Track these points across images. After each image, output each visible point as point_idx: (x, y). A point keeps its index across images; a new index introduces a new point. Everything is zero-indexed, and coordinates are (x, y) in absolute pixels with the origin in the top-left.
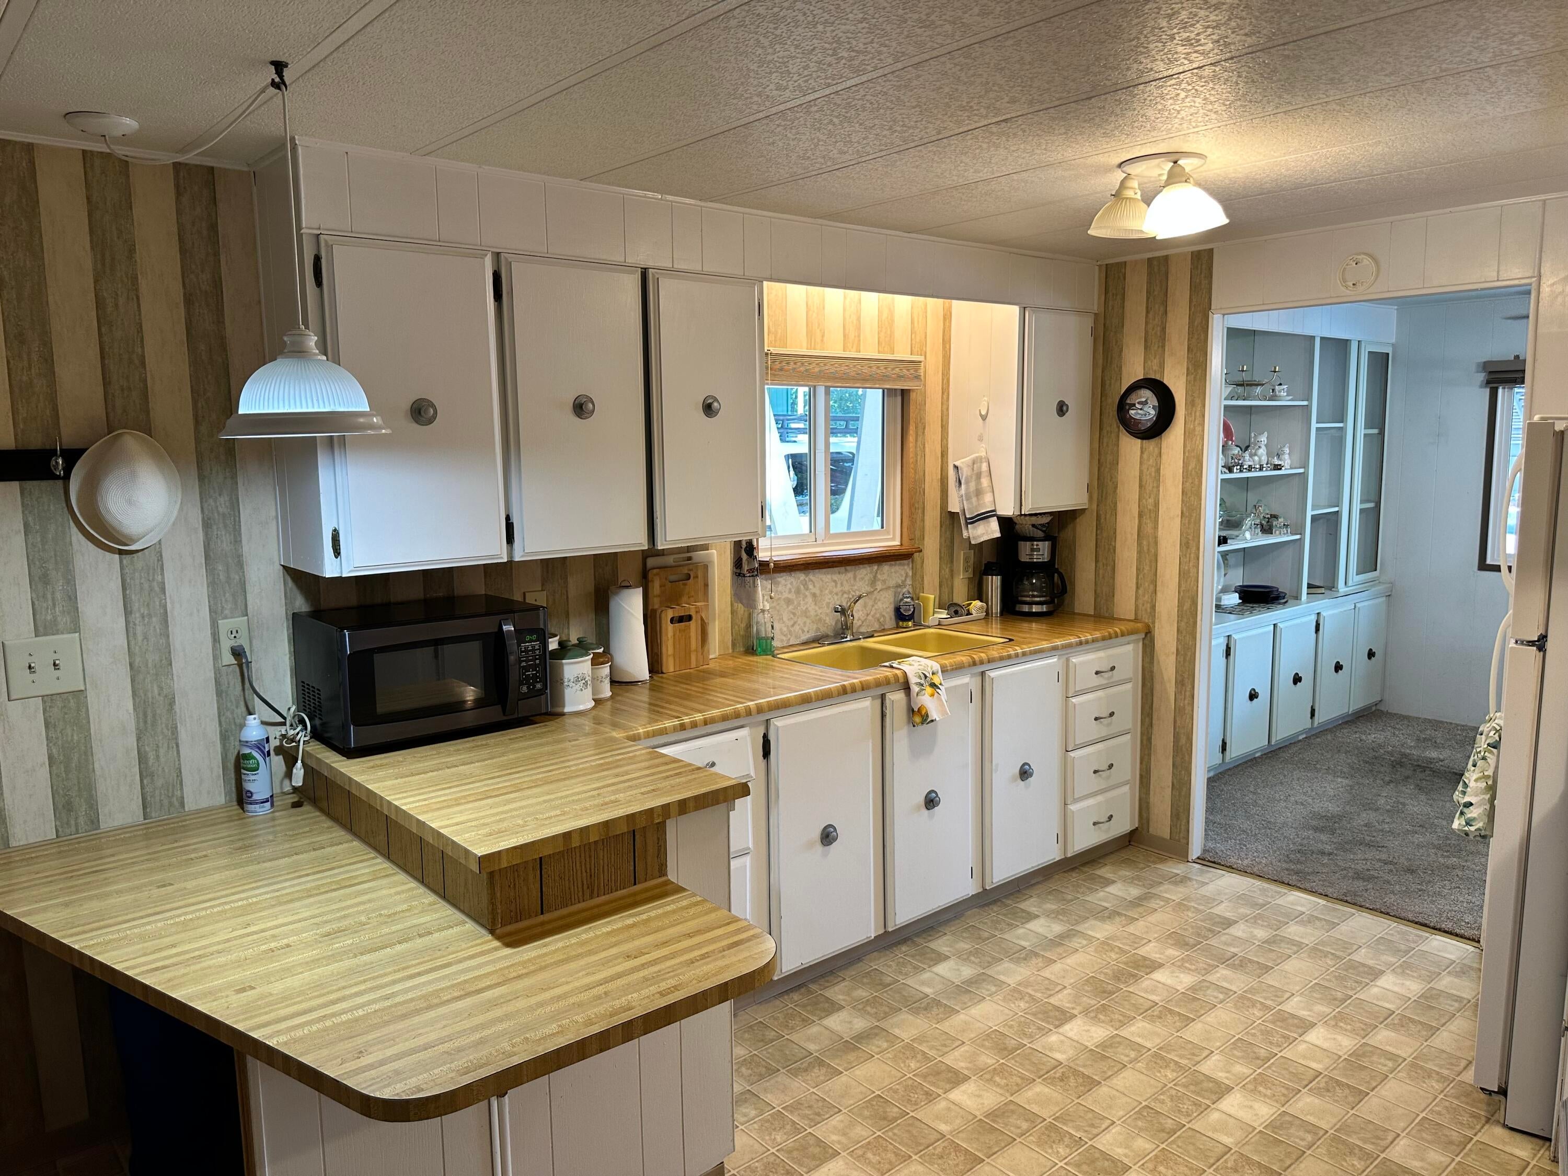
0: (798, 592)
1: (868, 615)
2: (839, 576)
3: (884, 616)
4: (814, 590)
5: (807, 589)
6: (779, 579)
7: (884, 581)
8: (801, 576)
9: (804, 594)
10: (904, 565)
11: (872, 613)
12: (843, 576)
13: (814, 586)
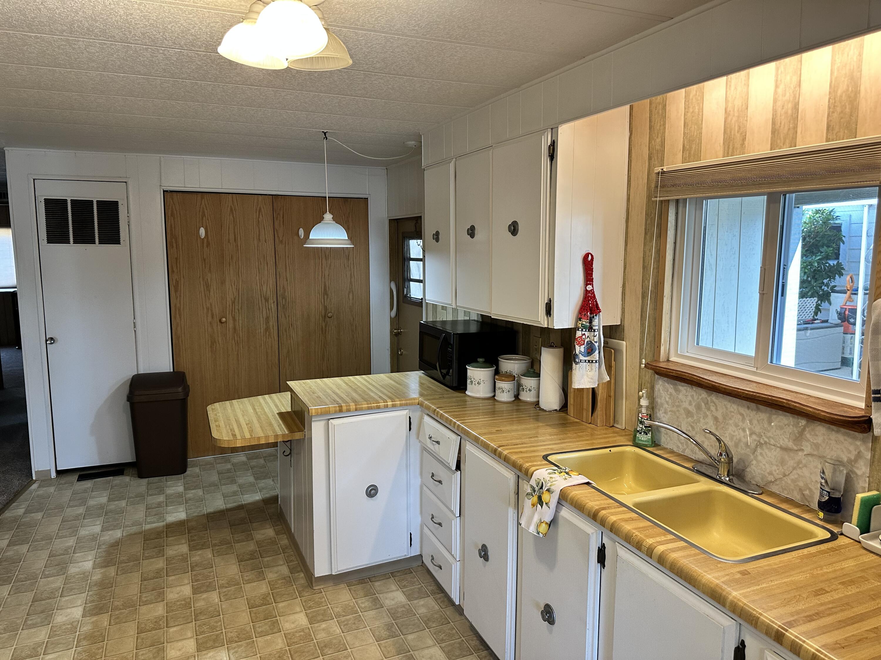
0: (698, 407)
1: (785, 475)
2: (748, 412)
3: (810, 490)
4: (715, 414)
5: (709, 409)
6: (680, 388)
7: (817, 446)
8: (703, 394)
9: (705, 413)
10: (855, 438)
11: (792, 477)
12: (753, 414)
13: (717, 410)
